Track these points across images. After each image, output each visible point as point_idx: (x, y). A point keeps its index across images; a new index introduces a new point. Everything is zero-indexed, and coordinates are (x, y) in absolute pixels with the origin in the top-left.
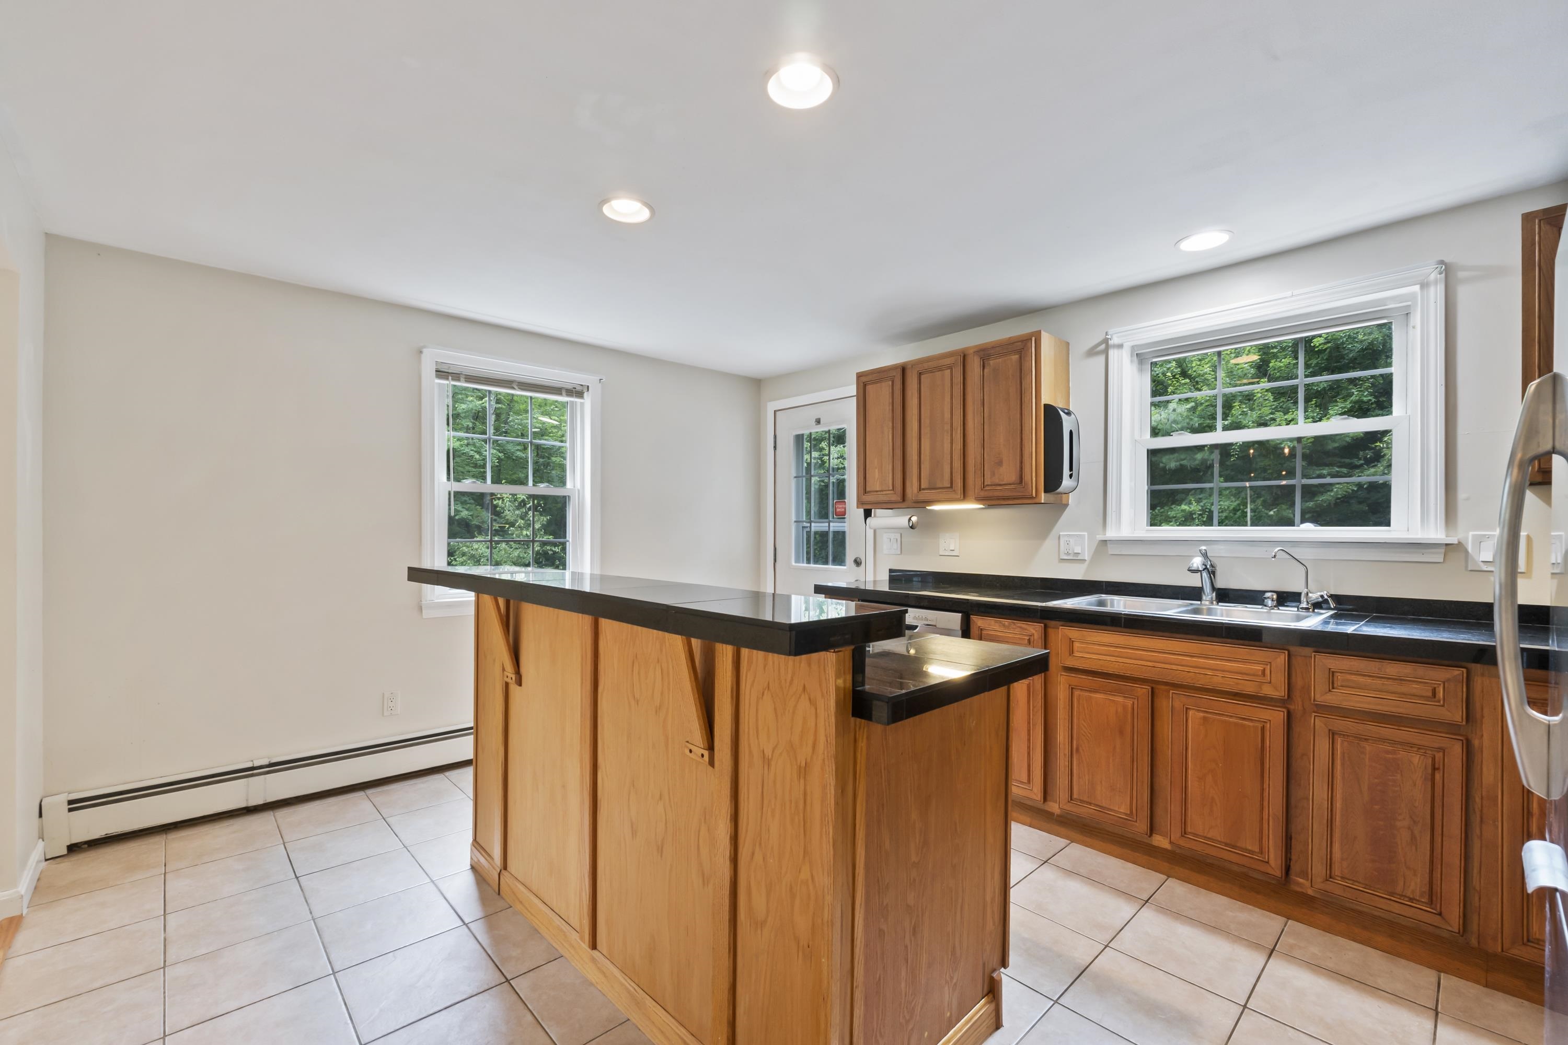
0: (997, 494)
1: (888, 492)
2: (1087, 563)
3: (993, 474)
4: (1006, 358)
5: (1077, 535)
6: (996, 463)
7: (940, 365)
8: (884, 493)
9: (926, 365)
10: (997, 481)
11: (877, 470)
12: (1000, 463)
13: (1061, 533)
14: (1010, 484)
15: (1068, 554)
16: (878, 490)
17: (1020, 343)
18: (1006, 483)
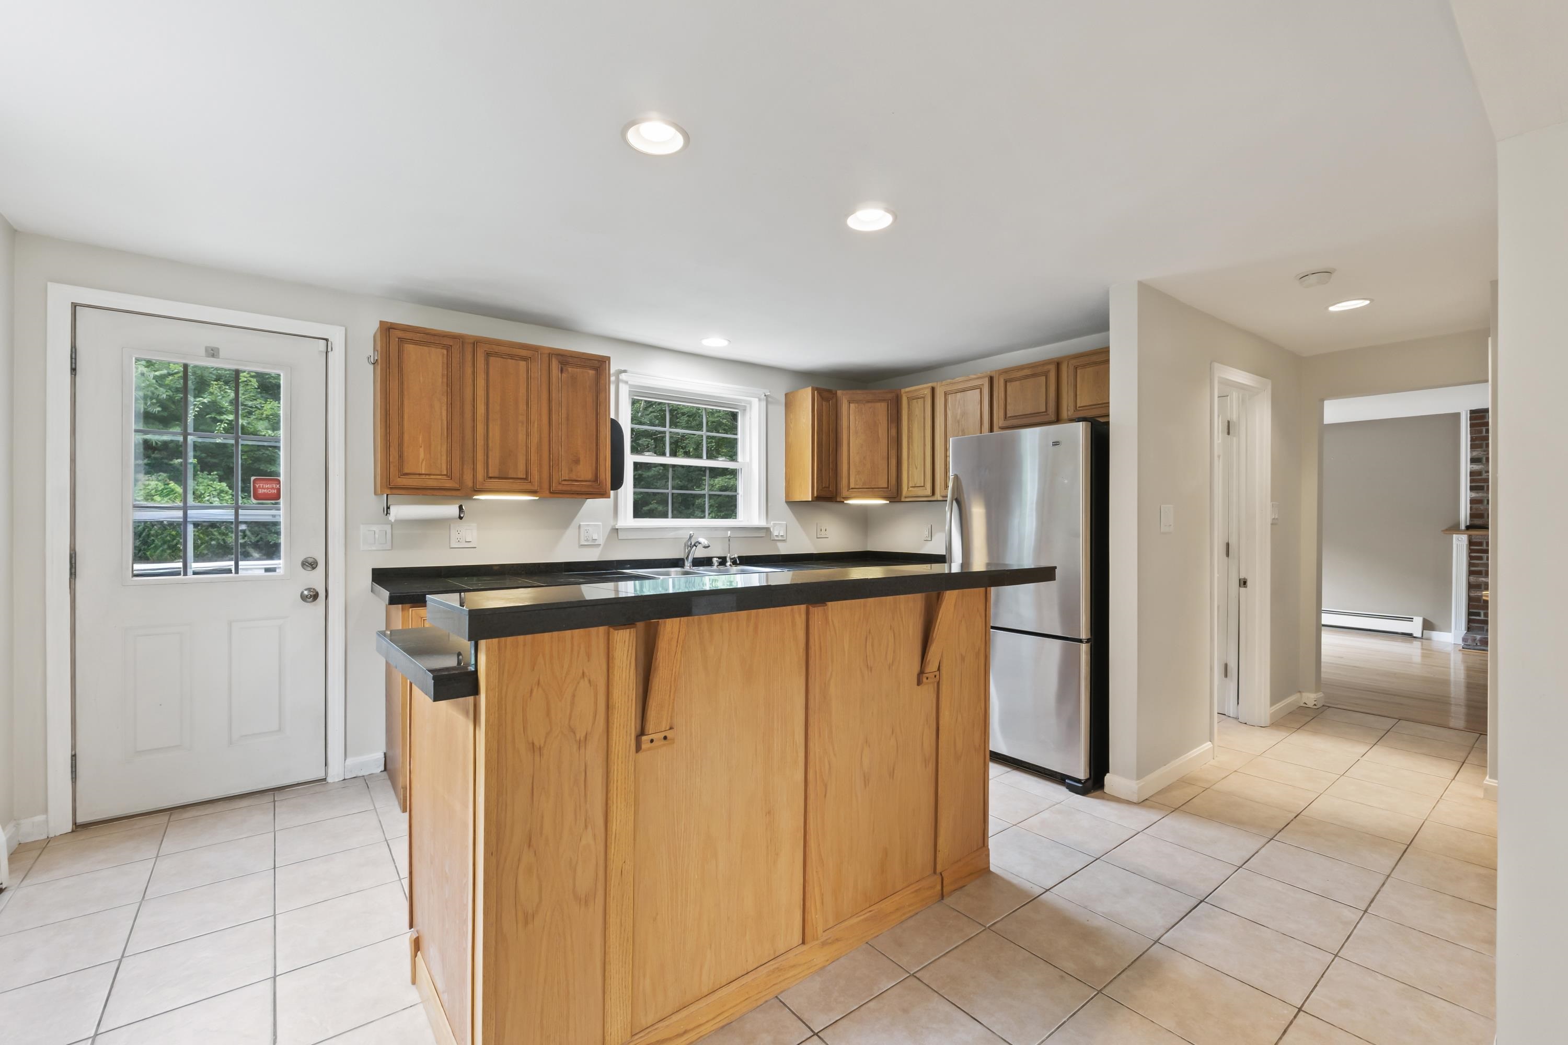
0: (574, 489)
1: (440, 477)
2: (601, 546)
3: (571, 471)
4: (584, 370)
5: (595, 525)
6: (574, 461)
7: (514, 353)
8: (432, 477)
9: (496, 349)
10: (575, 478)
11: (422, 450)
12: (577, 462)
13: (581, 523)
14: (586, 481)
15: (587, 540)
16: (423, 472)
17: (596, 362)
18: (583, 479)
